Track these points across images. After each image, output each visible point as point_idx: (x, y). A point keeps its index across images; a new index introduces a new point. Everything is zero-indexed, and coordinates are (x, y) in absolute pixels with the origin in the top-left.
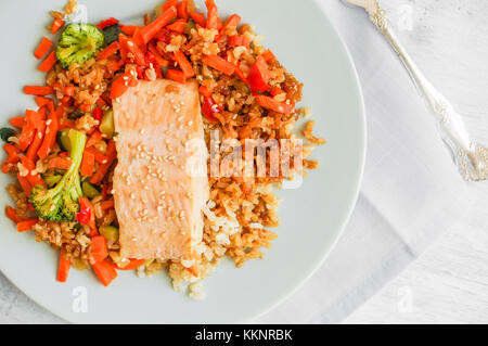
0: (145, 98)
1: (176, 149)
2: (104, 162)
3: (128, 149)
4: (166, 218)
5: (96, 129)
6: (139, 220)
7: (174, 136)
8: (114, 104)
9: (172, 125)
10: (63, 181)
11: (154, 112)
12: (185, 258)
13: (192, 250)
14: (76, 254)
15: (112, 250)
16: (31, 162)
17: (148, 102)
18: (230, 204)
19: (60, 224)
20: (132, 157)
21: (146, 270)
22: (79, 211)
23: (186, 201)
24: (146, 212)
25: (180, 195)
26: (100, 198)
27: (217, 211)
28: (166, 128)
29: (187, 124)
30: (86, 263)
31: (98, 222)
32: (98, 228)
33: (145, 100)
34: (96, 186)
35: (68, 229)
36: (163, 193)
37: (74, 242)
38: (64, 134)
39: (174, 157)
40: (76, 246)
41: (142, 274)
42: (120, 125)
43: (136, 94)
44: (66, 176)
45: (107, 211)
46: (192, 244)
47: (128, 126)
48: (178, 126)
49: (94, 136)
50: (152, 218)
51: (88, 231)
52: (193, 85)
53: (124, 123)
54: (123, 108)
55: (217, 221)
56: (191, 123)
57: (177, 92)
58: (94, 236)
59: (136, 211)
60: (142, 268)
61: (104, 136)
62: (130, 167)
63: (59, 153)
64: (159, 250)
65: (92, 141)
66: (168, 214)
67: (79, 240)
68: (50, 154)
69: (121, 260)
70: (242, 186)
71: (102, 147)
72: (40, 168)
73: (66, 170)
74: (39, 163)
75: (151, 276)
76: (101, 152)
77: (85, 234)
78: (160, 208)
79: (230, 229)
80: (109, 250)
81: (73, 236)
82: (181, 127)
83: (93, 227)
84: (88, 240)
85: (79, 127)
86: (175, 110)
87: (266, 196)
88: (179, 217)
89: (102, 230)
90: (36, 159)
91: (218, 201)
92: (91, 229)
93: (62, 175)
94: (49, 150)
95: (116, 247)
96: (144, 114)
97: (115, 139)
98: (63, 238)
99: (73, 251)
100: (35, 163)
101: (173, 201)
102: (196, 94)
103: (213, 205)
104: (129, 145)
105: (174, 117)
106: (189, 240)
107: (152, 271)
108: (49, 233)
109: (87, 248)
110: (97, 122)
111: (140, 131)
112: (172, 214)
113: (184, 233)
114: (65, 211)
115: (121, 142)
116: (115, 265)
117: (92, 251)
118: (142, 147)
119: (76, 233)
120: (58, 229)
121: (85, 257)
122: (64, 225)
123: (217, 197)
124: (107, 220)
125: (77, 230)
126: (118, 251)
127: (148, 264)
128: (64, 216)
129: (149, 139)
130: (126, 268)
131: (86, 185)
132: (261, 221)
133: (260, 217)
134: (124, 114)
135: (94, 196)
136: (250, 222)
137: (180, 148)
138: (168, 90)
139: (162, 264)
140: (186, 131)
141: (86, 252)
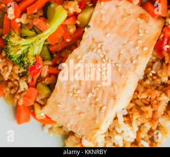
0: (122, 13)
1: (125, 61)
2: (68, 40)
3: (91, 41)
4: (91, 104)
5: (76, 15)
6: (71, 94)
7: (128, 51)
8: (98, 5)
9: (132, 43)
10: (35, 38)
11: (123, 26)
12: (86, 139)
13: (95, 135)
14: (13, 92)
15: (37, 103)
16: (19, 12)
17: (123, 17)
18: (137, 119)
19: (14, 65)
20: (90, 49)
21: (51, 129)
22: (34, 64)
23: (112, 101)
24: (79, 92)
25: (109, 94)
26: (50, 63)
27: (126, 119)
28: (125, 42)
29: (143, 48)
30: (16, 101)
31: (40, 79)
32: (37, 82)
33: (121, 14)
34: (51, 54)
35: (17, 72)
36: (99, 86)
37: (16, 83)
38: (53, 5)
39: (120, 66)
40: (16, 86)
41: (46, 130)
42: (95, 21)
43: (117, 6)
44: (39, 36)
45: (50, 75)
46: (99, 132)
47: (99, 26)
48: (135, 46)
49: (71, 19)
50: (81, 98)
51: (30, 81)
52: (160, 23)
53: (98, 22)
54: (103, 12)
55: (123, 127)
56: (146, 49)
57: (147, 22)
58: (32, 86)
59: (72, 87)
60: (49, 126)
61: (78, 22)
62: (86, 55)
63: (41, 16)
64: (72, 122)
65: (69, 22)
66: (93, 102)
67: (21, 84)
68: (35, 14)
69: (41, 113)
70: (154, 112)
71: (72, 30)
72: (23, 20)
73: (42, 32)
74: (24, 16)
75: (51, 135)
76: (69, 33)
77: (26, 81)
78: (90, 95)
79: (129, 137)
80: (36, 102)
81: (18, 79)
82: (137, 48)
83: (35, 80)
84: (26, 86)
85: (66, 7)
86: (139, 33)
87: (162, 127)
88: (101, 108)
89: (40, 85)
90: (24, 11)
91: (130, 113)
92: (33, 80)
93: (37, 33)
94: (36, 11)
95: (42, 103)
96: (115, 23)
97: (86, 29)
98: (11, 76)
99: (11, 88)
100: (21, 14)
101: (103, 95)
102: (159, 31)
103: (126, 113)
104: (93, 39)
105: (136, 37)
106: (98, 129)
107: (55, 132)
108: (4, 67)
109: (22, 92)
110: (79, 11)
111: (106, 34)
112: (96, 104)
113: (97, 122)
114: (25, 59)
115: (88, 34)
116: (34, 115)
117: (25, 96)
118: (102, 46)
119: (20, 77)
120: (10, 68)
121: (18, 97)
122: (17, 68)
123: (131, 110)
124: (47, 81)
125: (23, 75)
126: (42, 106)
127: (55, 126)
128: (22, 62)
129: (110, 43)
130: (40, 121)
131: (46, 49)
132: (149, 142)
133: (150, 139)
134: (101, 16)
135: (47, 60)
136: (143, 139)
137: (128, 62)
138: (141, 16)
139: (65, 131)
140: (138, 53)
141: (20, 94)
